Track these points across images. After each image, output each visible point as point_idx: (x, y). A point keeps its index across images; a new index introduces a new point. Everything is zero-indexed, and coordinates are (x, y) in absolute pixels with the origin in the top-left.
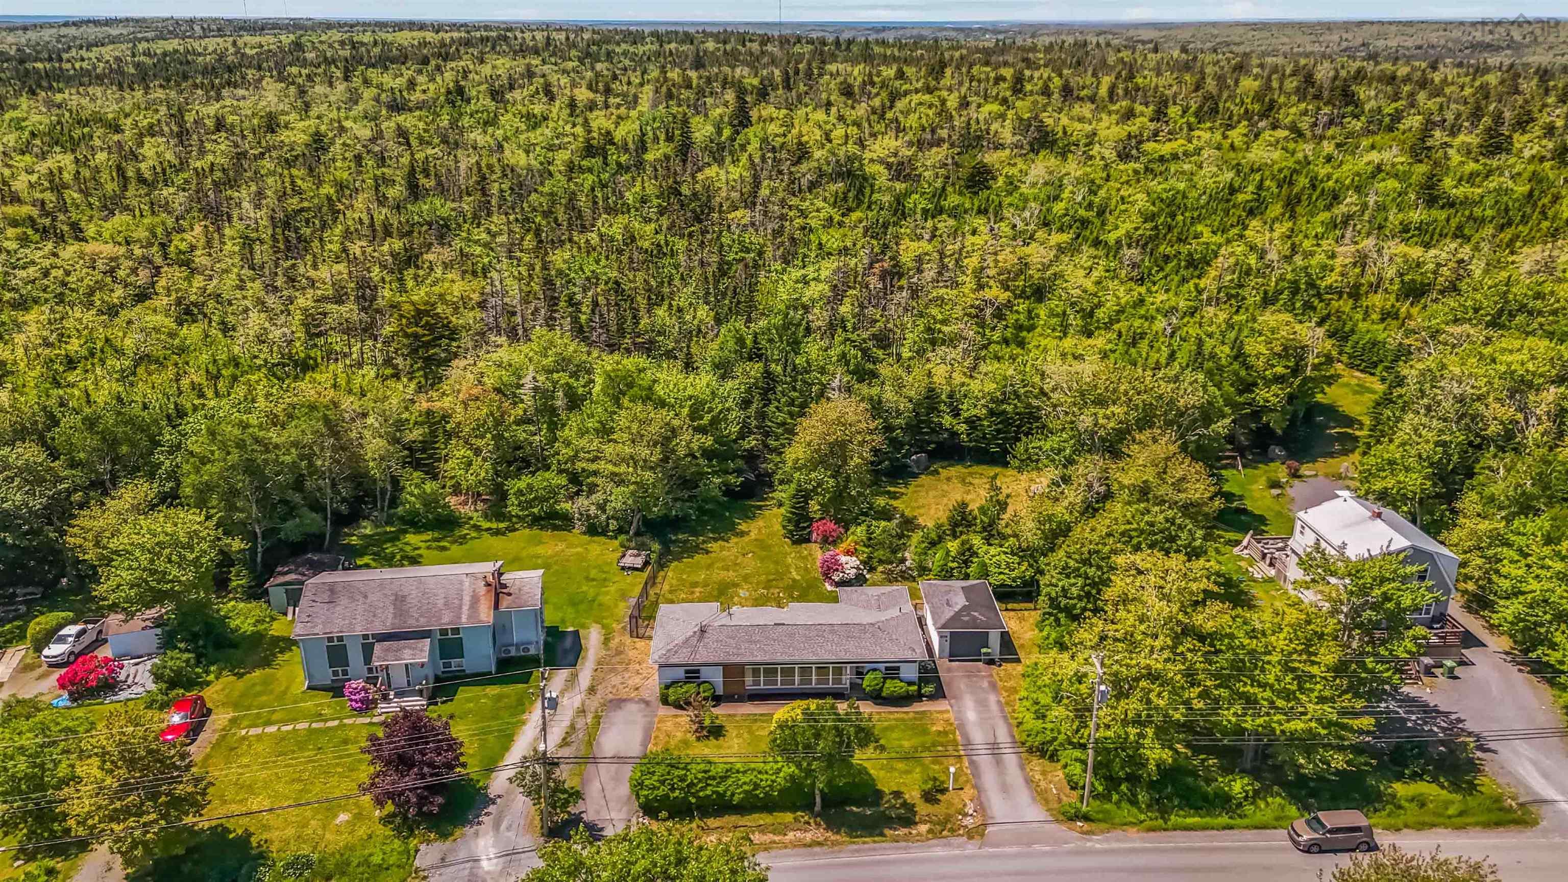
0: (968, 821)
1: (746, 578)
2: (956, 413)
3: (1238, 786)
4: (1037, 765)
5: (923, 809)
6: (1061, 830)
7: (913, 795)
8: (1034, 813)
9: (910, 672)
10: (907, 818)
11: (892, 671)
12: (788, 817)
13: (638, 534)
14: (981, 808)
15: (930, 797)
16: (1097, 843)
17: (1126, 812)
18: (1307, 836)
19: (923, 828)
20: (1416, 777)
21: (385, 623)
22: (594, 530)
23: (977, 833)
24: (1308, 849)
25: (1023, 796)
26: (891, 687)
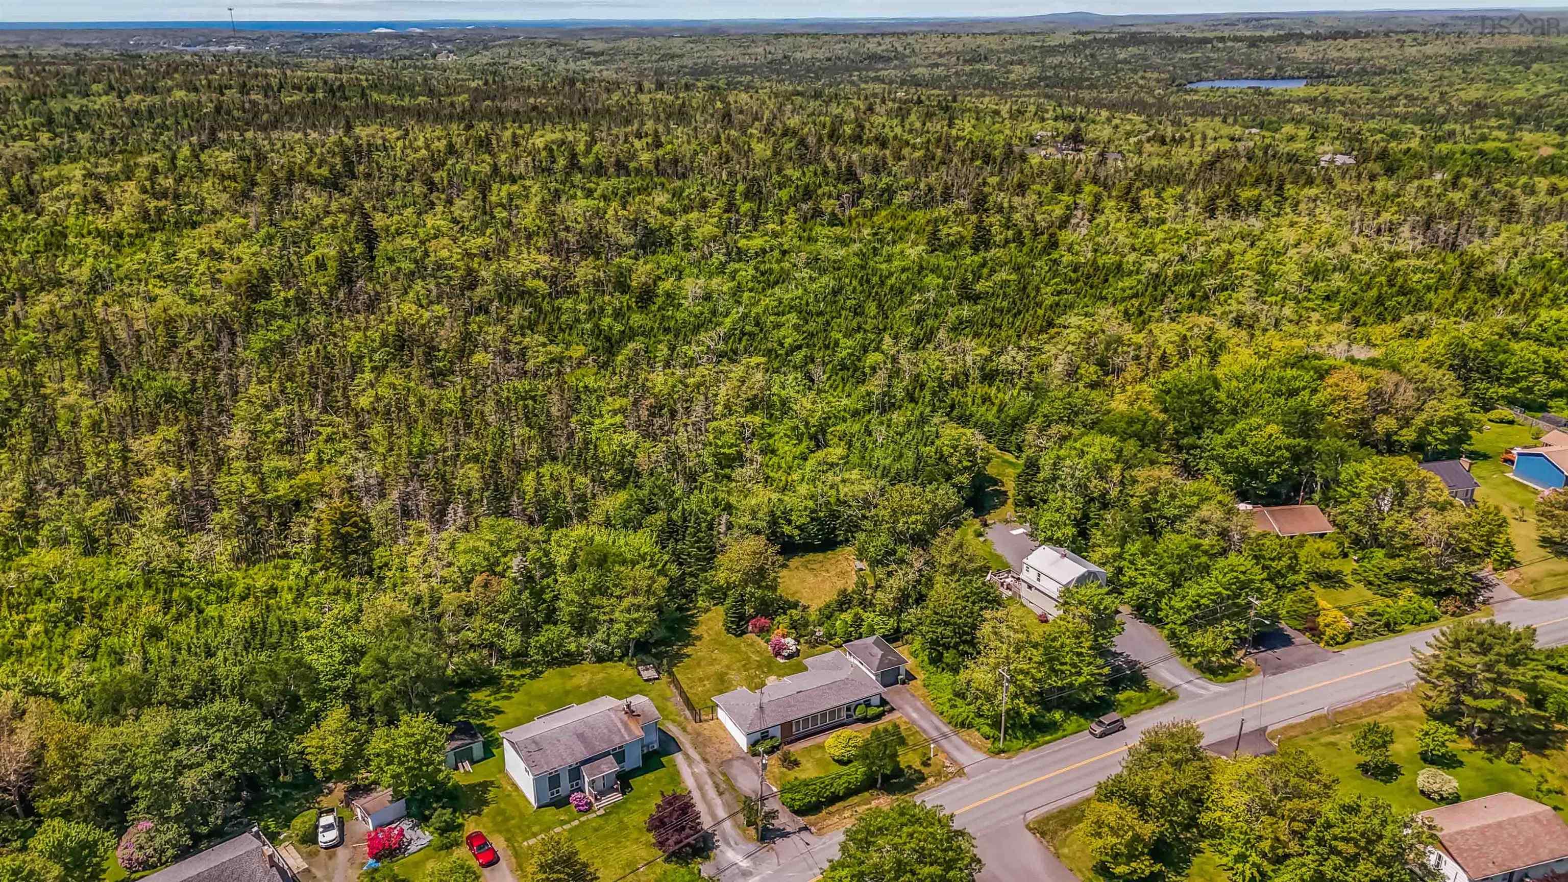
0: (950, 770)
1: (728, 667)
2: (789, 522)
3: (1058, 715)
4: (964, 733)
5: (926, 771)
6: (995, 760)
7: (917, 765)
8: (980, 756)
9: (876, 701)
10: (923, 779)
11: (868, 703)
12: (867, 794)
13: (634, 655)
14: (954, 761)
15: (926, 764)
16: (1015, 761)
17: (1017, 744)
18: (1099, 730)
19: (932, 780)
20: (1124, 689)
21: (582, 753)
22: (601, 658)
23: (960, 773)
24: (1103, 735)
25: (969, 750)
26: (872, 711)
